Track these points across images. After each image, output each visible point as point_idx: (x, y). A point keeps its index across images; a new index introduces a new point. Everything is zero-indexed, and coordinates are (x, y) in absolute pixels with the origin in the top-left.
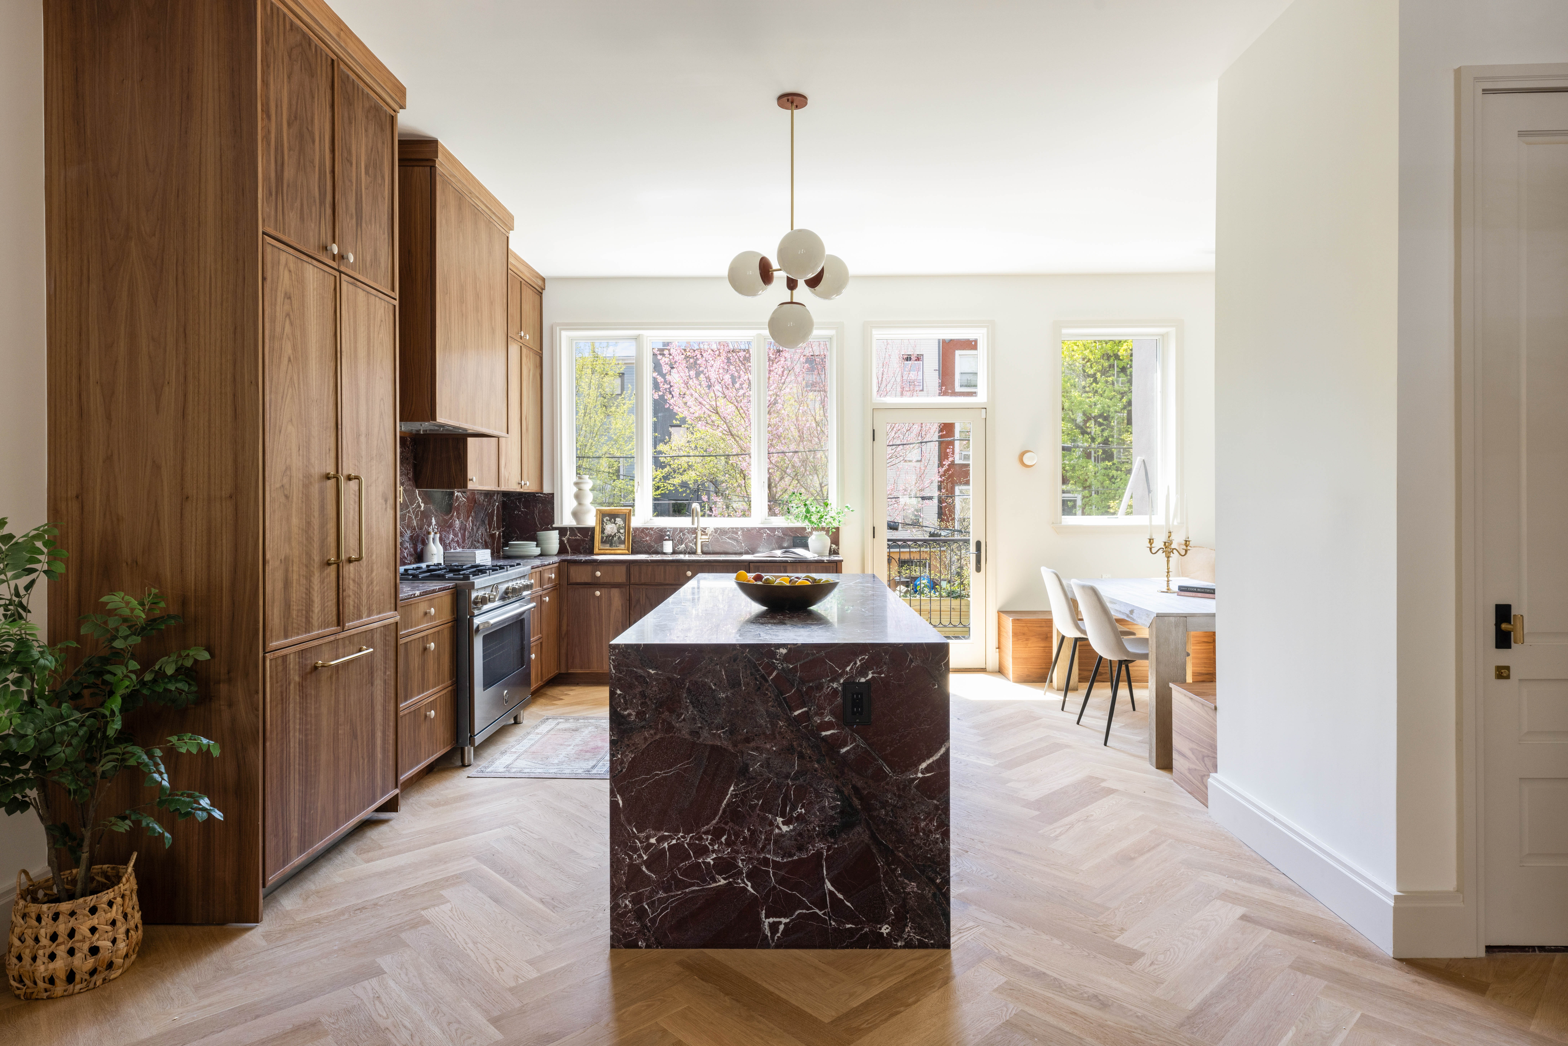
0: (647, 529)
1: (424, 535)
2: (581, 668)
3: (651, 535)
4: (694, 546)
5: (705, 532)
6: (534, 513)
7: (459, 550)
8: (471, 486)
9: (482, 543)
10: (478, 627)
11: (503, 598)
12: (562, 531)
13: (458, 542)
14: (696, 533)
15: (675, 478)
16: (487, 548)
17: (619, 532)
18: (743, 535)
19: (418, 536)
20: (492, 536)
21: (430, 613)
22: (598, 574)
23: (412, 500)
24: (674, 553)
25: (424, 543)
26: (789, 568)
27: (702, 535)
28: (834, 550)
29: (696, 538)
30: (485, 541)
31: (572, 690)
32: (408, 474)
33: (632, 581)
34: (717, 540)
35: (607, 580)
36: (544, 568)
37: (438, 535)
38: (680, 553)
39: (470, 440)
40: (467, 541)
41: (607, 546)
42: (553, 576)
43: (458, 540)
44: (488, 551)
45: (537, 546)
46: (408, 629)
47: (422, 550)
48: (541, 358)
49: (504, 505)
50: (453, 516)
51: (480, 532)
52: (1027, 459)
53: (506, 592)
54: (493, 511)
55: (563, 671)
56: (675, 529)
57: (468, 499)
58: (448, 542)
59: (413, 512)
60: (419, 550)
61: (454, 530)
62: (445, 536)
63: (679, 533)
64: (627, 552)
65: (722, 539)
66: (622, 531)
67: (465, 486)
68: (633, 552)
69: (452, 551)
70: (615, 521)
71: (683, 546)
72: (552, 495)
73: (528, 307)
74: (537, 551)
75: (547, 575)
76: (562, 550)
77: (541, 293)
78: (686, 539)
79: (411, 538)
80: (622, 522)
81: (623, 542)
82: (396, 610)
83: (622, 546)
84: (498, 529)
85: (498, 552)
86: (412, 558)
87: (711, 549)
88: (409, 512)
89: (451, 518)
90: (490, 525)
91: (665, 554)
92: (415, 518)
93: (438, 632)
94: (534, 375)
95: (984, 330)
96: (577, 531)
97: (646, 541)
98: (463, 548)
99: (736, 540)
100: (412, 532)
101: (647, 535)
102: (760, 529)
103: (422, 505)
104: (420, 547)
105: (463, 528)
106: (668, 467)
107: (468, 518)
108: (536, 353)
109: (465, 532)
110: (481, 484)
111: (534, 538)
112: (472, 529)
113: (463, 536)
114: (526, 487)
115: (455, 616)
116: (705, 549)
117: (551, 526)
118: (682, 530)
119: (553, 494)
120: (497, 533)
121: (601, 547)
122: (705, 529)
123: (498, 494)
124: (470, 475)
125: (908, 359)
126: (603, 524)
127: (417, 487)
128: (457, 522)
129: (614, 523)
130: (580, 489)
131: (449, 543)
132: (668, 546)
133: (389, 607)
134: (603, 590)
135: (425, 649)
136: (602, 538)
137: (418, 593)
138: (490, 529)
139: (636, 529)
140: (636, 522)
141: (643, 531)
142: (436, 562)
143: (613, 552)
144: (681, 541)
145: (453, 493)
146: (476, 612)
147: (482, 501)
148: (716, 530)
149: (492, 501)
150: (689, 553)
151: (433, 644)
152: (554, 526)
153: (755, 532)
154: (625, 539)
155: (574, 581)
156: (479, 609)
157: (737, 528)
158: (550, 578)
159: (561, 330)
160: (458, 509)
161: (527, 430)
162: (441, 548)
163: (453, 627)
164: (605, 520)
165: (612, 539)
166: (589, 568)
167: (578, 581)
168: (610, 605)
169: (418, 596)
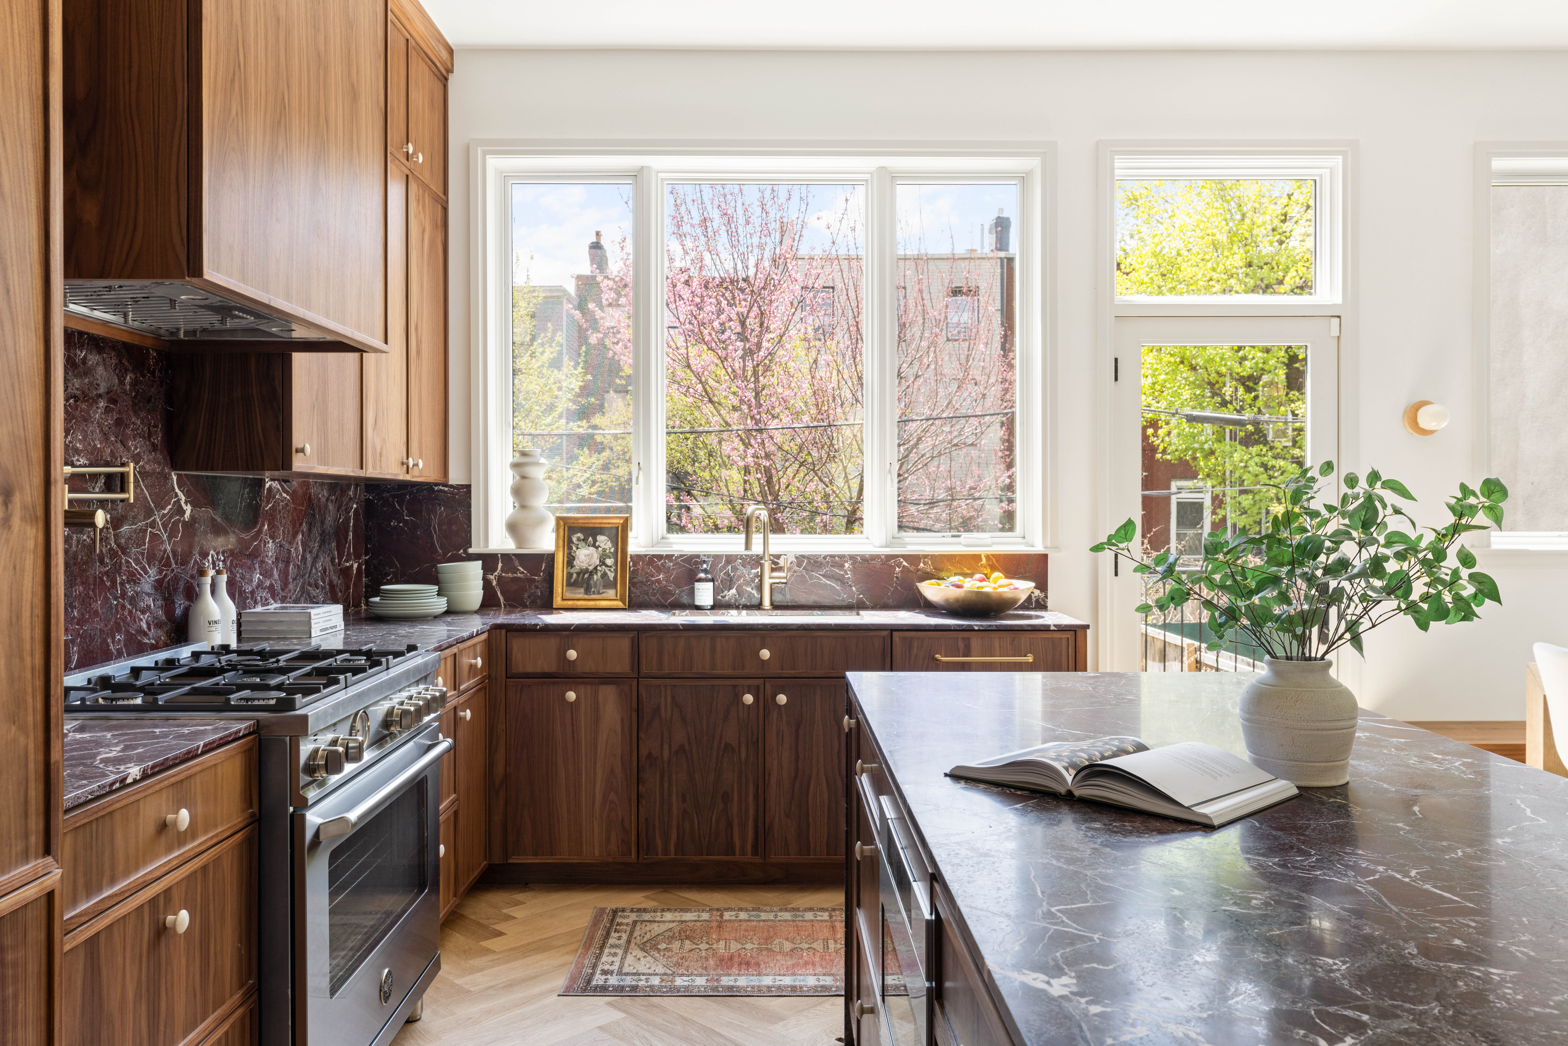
0: (660, 557)
1: (192, 577)
2: (535, 854)
3: (668, 570)
4: (754, 592)
5: (776, 563)
6: (429, 526)
7: (274, 606)
8: (299, 464)
9: (323, 588)
10: (317, 834)
11: (379, 741)
12: (489, 561)
13: (271, 588)
14: (762, 566)
15: (618, 467)
16: (335, 601)
17: (603, 563)
18: (854, 570)
19: (176, 579)
20: (345, 572)
21: (175, 823)
22: (572, 654)
23: (162, 496)
24: (717, 606)
25: (192, 594)
26: (976, 643)
27: (773, 570)
28: (1037, 601)
29: (761, 577)
30: (331, 583)
31: (518, 903)
32: (150, 435)
33: (644, 670)
34: (802, 580)
35: (590, 667)
36: (461, 646)
37: (224, 578)
38: (728, 606)
39: (299, 359)
40: (291, 586)
41: (580, 593)
42: (479, 661)
43: (272, 586)
44: (338, 609)
45: (439, 594)
46: (100, 890)
47: (186, 612)
48: (445, 209)
49: (369, 510)
50: (260, 531)
51: (319, 565)
52: (1425, 419)
53: (387, 723)
54: (348, 519)
55: (497, 860)
56: (717, 558)
57: (293, 495)
58: (249, 589)
59: (165, 526)
60: (178, 612)
61: (263, 562)
62: (243, 577)
63: (724, 567)
64: (619, 604)
65: (811, 577)
66: (609, 562)
67: (287, 464)
68: (634, 605)
69: (259, 609)
70: (595, 541)
71: (733, 591)
72: (467, 489)
73: (420, 98)
74: (440, 604)
75: (466, 661)
76: (489, 603)
77: (446, 79)
78: (739, 577)
79: (159, 585)
80: (609, 544)
81: (613, 585)
82: (47, 851)
83: (611, 593)
84: (357, 557)
85: (357, 605)
86: (160, 632)
87: (788, 598)
88: (153, 525)
89: (255, 538)
90: (340, 548)
91: (699, 608)
92: (170, 538)
93: (204, 868)
94: (432, 242)
95: (1337, 161)
96: (517, 563)
97: (659, 581)
98: (283, 600)
99: (841, 580)
100: (160, 572)
101: (659, 570)
102: (889, 557)
103: (188, 509)
104: (180, 604)
105: (284, 559)
106: (608, 450)
107: (295, 536)
108: (435, 198)
109: (287, 566)
110: (323, 461)
111: (432, 578)
112: (304, 558)
113: (284, 574)
114: (416, 472)
115: (255, 809)
116: (778, 598)
117: (465, 551)
118: (730, 559)
119: (468, 487)
120: (356, 566)
121: (568, 595)
122: (778, 557)
123: (357, 486)
124: (298, 438)
125: (956, 292)
126: (570, 548)
127: (174, 467)
128: (270, 545)
129: (594, 545)
130: (524, 477)
131: (252, 592)
132: (704, 594)
133: (19, 847)
134: (582, 689)
135: (162, 931)
136: (570, 575)
137: (134, 771)
138: (340, 558)
139: (637, 558)
140: (637, 545)
141: (652, 560)
142: (218, 639)
143: (591, 604)
144: (729, 583)
145: (261, 483)
146: (312, 794)
147: (323, 500)
148: (800, 559)
149: (345, 500)
150: (746, 607)
151: (184, 916)
152: (471, 551)
153: (877, 562)
154: (615, 578)
155: (521, 670)
156: (322, 784)
157: (841, 557)
158: (472, 667)
159: (485, 153)
160: (271, 518)
161: (418, 352)
162: (231, 608)
163: (248, 840)
164: (574, 539)
165: (589, 578)
166: (553, 642)
167: (530, 669)
168: (596, 720)
169: (135, 782)
